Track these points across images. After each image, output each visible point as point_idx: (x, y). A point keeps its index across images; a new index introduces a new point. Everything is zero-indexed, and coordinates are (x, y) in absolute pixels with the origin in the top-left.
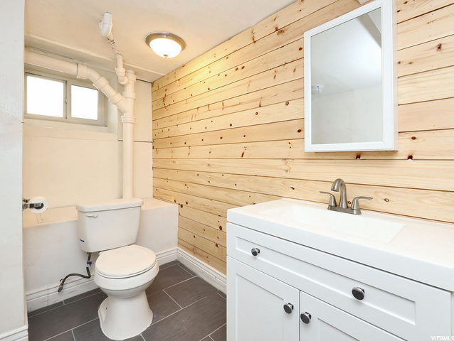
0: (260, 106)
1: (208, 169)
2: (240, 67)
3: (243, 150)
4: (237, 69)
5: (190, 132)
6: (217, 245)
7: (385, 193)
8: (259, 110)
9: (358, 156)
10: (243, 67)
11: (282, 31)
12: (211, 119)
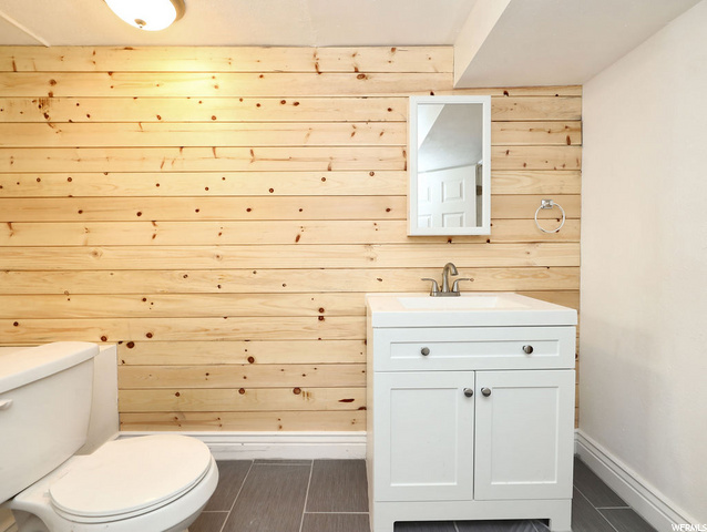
0: (330, 170)
1: (216, 264)
2: (290, 101)
3: (299, 231)
4: (283, 102)
5: (157, 191)
6: (242, 391)
7: (471, 274)
8: (327, 175)
9: (450, 240)
10: (297, 104)
11: (363, 76)
12: (223, 175)
